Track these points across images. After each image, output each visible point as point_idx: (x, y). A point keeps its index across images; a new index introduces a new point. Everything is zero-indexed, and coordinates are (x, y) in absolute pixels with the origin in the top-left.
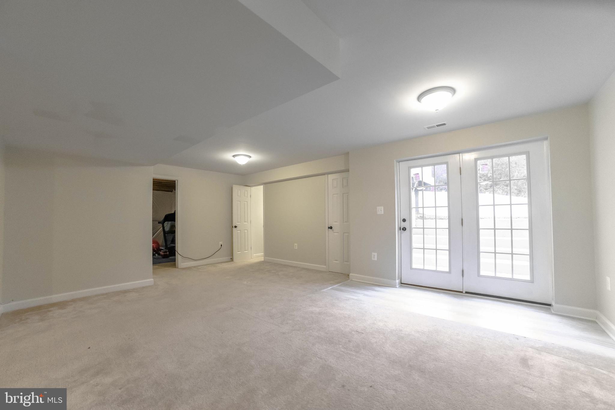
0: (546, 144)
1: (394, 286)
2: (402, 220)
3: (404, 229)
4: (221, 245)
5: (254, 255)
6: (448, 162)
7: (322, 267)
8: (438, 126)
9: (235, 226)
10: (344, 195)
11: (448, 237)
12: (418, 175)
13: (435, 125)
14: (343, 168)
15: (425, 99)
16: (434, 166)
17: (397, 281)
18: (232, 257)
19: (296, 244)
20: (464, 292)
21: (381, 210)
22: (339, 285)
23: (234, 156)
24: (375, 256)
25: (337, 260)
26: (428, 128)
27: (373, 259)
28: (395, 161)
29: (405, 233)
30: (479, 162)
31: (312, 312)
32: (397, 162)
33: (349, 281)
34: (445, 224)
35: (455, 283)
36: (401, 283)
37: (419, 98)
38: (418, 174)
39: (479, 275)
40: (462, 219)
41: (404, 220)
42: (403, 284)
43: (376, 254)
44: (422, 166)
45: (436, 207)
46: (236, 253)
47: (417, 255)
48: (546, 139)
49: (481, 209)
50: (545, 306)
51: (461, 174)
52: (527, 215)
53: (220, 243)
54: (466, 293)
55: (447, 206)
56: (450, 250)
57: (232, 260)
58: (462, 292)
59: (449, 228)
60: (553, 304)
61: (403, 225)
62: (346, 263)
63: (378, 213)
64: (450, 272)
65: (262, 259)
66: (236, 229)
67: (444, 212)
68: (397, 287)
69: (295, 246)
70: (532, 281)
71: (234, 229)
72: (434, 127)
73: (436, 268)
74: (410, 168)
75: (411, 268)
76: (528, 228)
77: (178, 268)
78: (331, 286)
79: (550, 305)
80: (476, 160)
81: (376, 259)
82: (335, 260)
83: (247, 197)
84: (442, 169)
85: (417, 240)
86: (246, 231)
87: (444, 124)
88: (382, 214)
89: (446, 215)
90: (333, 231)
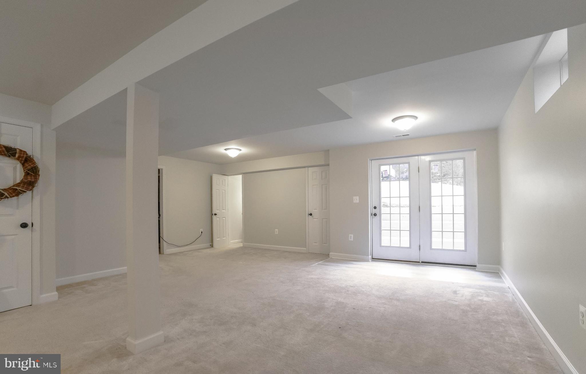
0: (475, 153)
1: (368, 261)
2: (373, 207)
3: (375, 215)
4: (202, 232)
5: (231, 241)
6: (410, 162)
7: (303, 249)
8: (403, 135)
9: (215, 214)
10: (323, 186)
11: (408, 222)
12: (387, 172)
13: (402, 135)
14: (323, 163)
15: (397, 122)
16: (399, 165)
17: (370, 257)
18: (211, 244)
19: (277, 230)
20: (421, 262)
21: (356, 200)
22: (322, 261)
23: (226, 150)
24: (351, 238)
25: (316, 243)
26: (396, 136)
27: (350, 240)
28: (368, 159)
29: (376, 219)
30: (432, 164)
31: (312, 278)
32: (370, 160)
33: (329, 259)
34: (407, 210)
35: (414, 255)
36: (373, 259)
37: (394, 120)
38: (386, 170)
39: (431, 249)
40: (419, 207)
41: (375, 208)
42: (374, 259)
43: (352, 236)
44: (389, 164)
45: (400, 197)
46: (216, 239)
48: (475, 150)
49: (433, 198)
50: (472, 267)
51: (419, 172)
52: (463, 204)
53: (201, 230)
54: (422, 262)
55: (409, 196)
56: (410, 231)
57: (212, 246)
58: (419, 262)
59: (410, 214)
60: (477, 265)
61: (374, 211)
62: (325, 245)
63: (355, 202)
64: (410, 247)
65: (241, 245)
66: (216, 216)
67: (406, 202)
68: (370, 261)
69: (276, 232)
70: (465, 250)
71: (214, 217)
72: (401, 136)
73: (400, 245)
74: (380, 166)
75: (381, 246)
76: (464, 213)
77: (163, 254)
78: (317, 263)
79: (475, 266)
80: (430, 162)
81: (352, 240)
82: (315, 243)
83: (225, 186)
84: (404, 167)
85: (385, 224)
86: (224, 218)
87: (408, 135)
88: (358, 203)
89: (408, 203)
90: (313, 217)
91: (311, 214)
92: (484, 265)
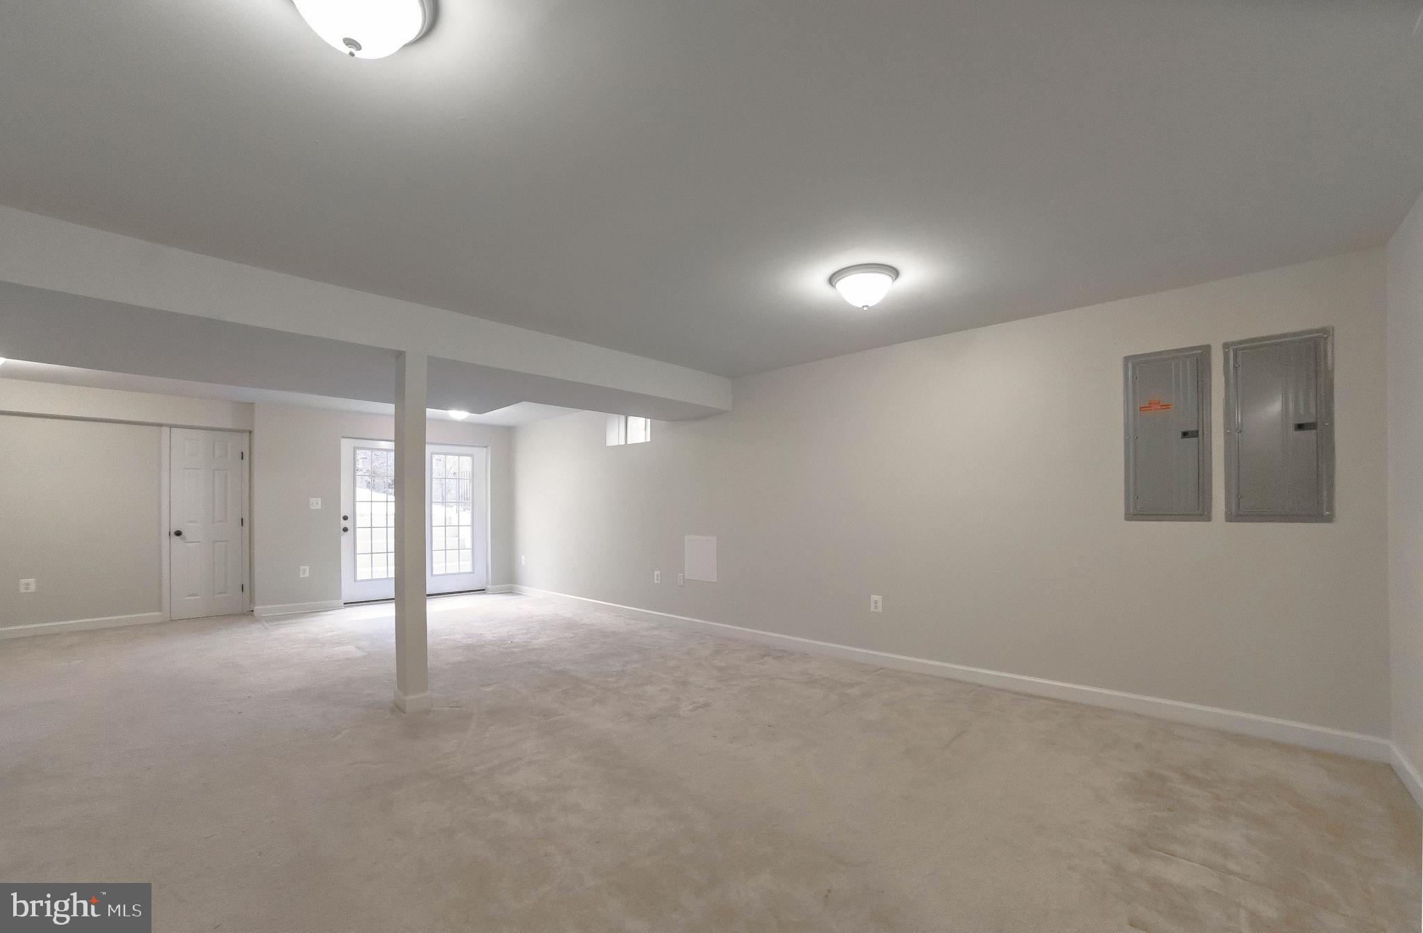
2: (343, 518)
3: (346, 530)
10: (216, 471)
17: (340, 603)
21: (316, 503)
24: (305, 571)
25: (193, 596)
27: (302, 576)
29: (347, 535)
30: (435, 457)
32: (341, 438)
36: (345, 604)
41: (345, 518)
43: (307, 568)
45: (387, 502)
47: (362, 560)
50: (482, 591)
60: (488, 588)
61: (344, 524)
63: (312, 507)
68: (343, 607)
70: (473, 572)
74: (355, 449)
75: (354, 580)
79: (484, 590)
81: (307, 575)
82: (190, 596)
85: (362, 543)
88: (319, 509)
90: (184, 539)
91: (178, 534)
92: (502, 586)
